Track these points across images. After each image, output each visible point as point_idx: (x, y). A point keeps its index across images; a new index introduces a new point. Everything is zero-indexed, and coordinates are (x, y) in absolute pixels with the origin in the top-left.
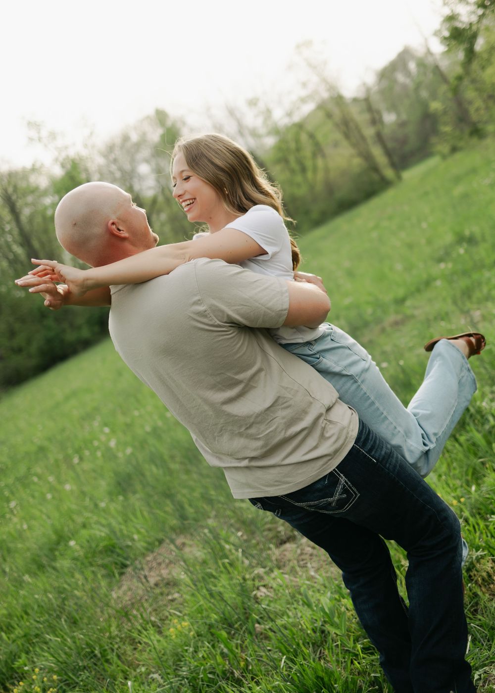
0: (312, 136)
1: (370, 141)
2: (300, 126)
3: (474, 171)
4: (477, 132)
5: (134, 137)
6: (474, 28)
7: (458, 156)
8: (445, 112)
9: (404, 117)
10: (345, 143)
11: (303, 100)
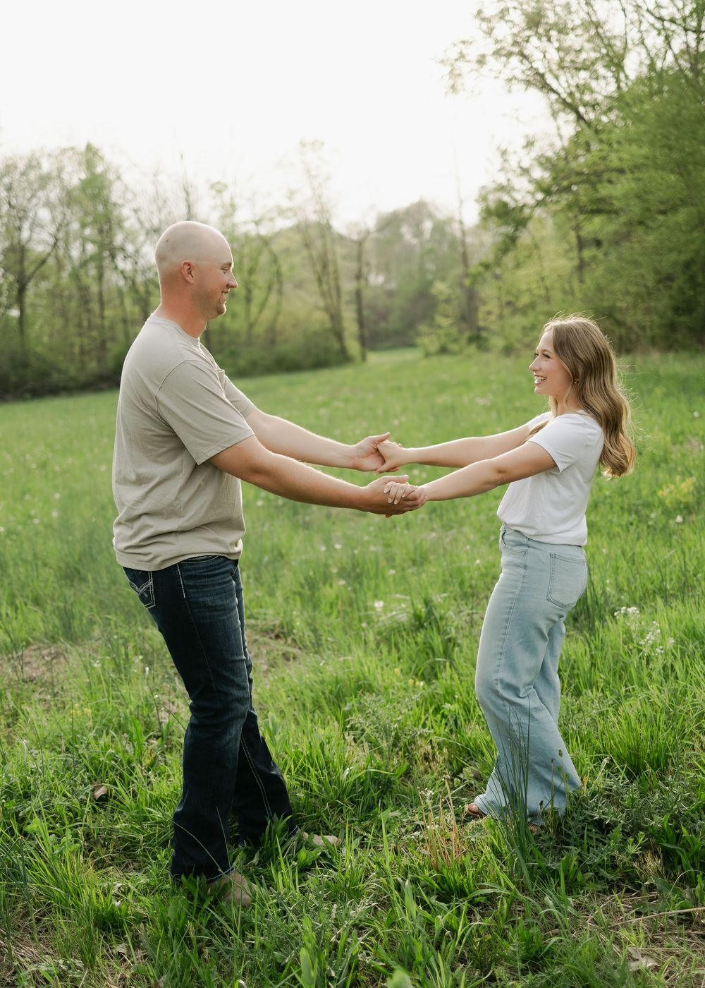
0: (275, 260)
1: (345, 298)
2: (265, 242)
3: (466, 384)
4: (478, 339)
5: (46, 166)
6: (527, 211)
7: (446, 359)
8: (448, 301)
9: (393, 285)
10: (314, 287)
11: (282, 212)
